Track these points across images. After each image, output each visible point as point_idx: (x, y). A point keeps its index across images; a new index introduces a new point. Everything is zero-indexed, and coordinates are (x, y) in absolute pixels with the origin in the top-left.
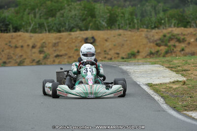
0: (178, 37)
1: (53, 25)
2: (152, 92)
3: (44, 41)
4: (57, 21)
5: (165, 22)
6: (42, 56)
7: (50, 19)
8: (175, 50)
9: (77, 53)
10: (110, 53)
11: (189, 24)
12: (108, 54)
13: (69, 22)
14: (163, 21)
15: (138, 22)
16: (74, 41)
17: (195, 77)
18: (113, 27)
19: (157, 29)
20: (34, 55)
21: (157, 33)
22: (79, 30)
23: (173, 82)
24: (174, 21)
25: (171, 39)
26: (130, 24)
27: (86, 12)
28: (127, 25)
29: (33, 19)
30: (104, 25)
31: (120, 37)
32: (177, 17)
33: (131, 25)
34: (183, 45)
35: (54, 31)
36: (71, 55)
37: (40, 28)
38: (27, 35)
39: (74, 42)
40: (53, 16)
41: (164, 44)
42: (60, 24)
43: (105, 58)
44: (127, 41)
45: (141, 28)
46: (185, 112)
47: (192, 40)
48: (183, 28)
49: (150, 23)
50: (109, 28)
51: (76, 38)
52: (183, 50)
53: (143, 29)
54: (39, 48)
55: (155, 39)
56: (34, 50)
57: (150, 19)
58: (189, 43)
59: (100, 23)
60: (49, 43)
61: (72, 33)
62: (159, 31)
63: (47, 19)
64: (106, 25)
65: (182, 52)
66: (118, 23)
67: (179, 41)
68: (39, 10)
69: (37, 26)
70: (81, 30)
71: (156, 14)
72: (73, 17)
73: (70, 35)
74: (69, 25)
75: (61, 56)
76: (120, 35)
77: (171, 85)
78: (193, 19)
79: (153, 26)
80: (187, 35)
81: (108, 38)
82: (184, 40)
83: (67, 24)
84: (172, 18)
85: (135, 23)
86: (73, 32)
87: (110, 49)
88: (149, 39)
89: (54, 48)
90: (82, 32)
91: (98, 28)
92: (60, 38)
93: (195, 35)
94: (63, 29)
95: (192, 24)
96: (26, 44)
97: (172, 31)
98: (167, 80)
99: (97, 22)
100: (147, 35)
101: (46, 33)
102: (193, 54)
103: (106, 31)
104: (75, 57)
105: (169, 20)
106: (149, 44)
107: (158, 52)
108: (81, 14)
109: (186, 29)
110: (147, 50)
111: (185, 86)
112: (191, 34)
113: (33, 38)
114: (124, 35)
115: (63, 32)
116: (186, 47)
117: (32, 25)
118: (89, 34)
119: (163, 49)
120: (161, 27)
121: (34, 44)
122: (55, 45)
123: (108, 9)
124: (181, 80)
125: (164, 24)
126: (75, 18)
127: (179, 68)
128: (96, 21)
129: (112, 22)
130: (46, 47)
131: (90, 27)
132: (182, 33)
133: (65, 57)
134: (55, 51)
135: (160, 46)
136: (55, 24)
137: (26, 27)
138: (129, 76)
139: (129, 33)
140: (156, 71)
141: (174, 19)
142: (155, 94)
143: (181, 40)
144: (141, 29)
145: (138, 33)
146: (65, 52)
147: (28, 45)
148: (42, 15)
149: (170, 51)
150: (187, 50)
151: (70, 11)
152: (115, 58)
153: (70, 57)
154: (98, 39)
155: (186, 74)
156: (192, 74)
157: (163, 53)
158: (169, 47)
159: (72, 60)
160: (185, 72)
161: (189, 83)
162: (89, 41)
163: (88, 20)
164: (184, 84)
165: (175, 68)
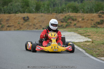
0: (73, 18)
3: (1, 18)
5: (66, 10)
6: (0, 26)
7: (5, 7)
8: (71, 25)
9: (19, 25)
12: (36, 26)
13: (15, 8)
14: (65, 9)
15: (51, 10)
16: (17, 18)
18: (38, 12)
19: (61, 13)
21: (62, 15)
23: (86, 42)
24: (70, 9)
25: (69, 19)
26: (47, 10)
27: (24, 4)
33: (48, 11)
34: (75, 22)
35: (7, 13)
36: (16, 26)
41: (65, 21)
42: (10, 9)
43: (34, 28)
44: (46, 19)
45: (53, 12)
47: (80, 20)
48: (75, 13)
49: (58, 10)
50: (36, 12)
51: (19, 17)
52: (75, 25)
55: (61, 19)
57: (58, 8)
58: (78, 21)
59: (31, 9)
60: (4, 19)
61: (17, 14)
63: (3, 7)
64: (34, 11)
65: (75, 26)
66: (41, 9)
67: (73, 20)
70: (21, 13)
71: (61, 5)
73: (15, 15)
74: (15, 10)
75: (10, 26)
76: (42, 16)
77: (85, 43)
78: (81, 9)
79: (59, 12)
80: (77, 17)
81: (36, 18)
82: (76, 20)
83: (14, 9)
85: (50, 10)
87: (37, 24)
89: (7, 22)
91: (30, 12)
92: (10, 17)
93: (81, 17)
94: (12, 12)
95: (80, 11)
97: (70, 15)
98: (82, 41)
99: (30, 9)
100: (56, 16)
101: (3, 14)
102: (80, 27)
103: (35, 14)
104: (18, 27)
105: (68, 9)
107: (62, 25)
108: (21, 5)
109: (77, 14)
111: (94, 44)
112: (80, 17)
114: (44, 16)
115: (12, 13)
116: (77, 23)
118: (25, 15)
119: (65, 24)
120: (64, 13)
122: (7, 20)
123: (36, 2)
124: (89, 40)
126: (18, 6)
127: (85, 34)
129: (38, 9)
130: (2, 21)
131: (26, 11)
133: (13, 27)
134: (7, 23)
135: (63, 22)
136: (7, 9)
139: (47, 15)
140: (73, 35)
142: (78, 47)
145: (52, 15)
146: (13, 24)
149: (68, 25)
150: (77, 25)
152: (39, 28)
153: (15, 27)
154: (30, 18)
155: (90, 38)
156: (93, 37)
157: (65, 26)
158: (68, 23)
159: (16, 29)
160: (89, 37)
161: (95, 42)
162: (25, 19)
163: (25, 8)
164: (93, 42)
165: (83, 34)
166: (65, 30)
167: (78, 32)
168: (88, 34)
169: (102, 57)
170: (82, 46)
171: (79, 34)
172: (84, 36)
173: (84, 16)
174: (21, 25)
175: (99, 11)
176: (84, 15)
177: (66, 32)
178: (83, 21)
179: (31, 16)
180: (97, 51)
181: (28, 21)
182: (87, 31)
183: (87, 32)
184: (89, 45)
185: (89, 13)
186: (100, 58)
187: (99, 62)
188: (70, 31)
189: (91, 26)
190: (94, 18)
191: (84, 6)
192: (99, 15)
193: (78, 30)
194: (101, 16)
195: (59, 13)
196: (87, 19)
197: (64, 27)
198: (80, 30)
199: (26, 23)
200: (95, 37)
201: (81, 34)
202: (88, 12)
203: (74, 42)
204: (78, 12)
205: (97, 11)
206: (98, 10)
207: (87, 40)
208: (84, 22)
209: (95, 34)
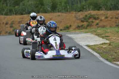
0: (95, 16)
1: (18, 10)
2: (91, 50)
3: (13, 20)
4: (20, 8)
5: (86, 7)
6: (12, 29)
7: (16, 7)
8: (93, 24)
11: (101, 8)
13: (28, 8)
14: (85, 7)
15: (70, 8)
17: (114, 40)
18: (55, 11)
19: (81, 12)
20: (7, 29)
21: (81, 14)
23: (102, 44)
24: (91, 7)
25: (90, 18)
27: (38, 2)
28: (63, 9)
29: (6, 7)
30: (49, 10)
31: (59, 17)
32: (93, 4)
33: (66, 10)
34: (97, 21)
35: (19, 14)
37: (10, 12)
38: (3, 17)
40: (18, 5)
41: (86, 21)
42: (22, 10)
44: (63, 19)
45: (72, 11)
46: (115, 62)
47: (103, 18)
48: (97, 11)
49: (77, 8)
50: (52, 12)
52: (97, 24)
54: (10, 24)
55: (81, 18)
56: (7, 26)
57: (77, 6)
58: (101, 20)
59: (47, 8)
60: (16, 21)
62: (83, 13)
63: (14, 7)
64: (50, 10)
66: (57, 8)
67: (95, 19)
68: (9, 1)
69: (9, 11)
71: (80, 3)
72: (30, 5)
73: (28, 16)
74: (28, 10)
76: (59, 16)
77: (102, 46)
78: (103, 5)
79: (79, 10)
81: (52, 18)
82: (98, 18)
83: (27, 9)
84: (90, 5)
85: (68, 9)
88: (77, 18)
89: (19, 25)
91: (45, 12)
92: (23, 18)
93: (104, 15)
94: (25, 13)
95: (103, 8)
96: (2, 22)
97: (91, 13)
99: (45, 8)
100: (75, 15)
101: (14, 15)
103: (50, 14)
105: (88, 6)
106: (77, 21)
107: (82, 26)
108: (35, 4)
109: (99, 11)
110: (76, 25)
112: (102, 14)
113: (6, 19)
114: (62, 15)
115: (24, 14)
116: (99, 22)
117: (5, 11)
119: (85, 24)
120: (84, 11)
121: (7, 22)
122: (20, 22)
124: (107, 42)
125: (86, 9)
127: (103, 35)
128: (44, 7)
129: (54, 8)
130: (14, 24)
131: (40, 11)
132: (97, 14)
135: (83, 22)
136: (19, 10)
137: (2, 12)
138: (74, 40)
139: (65, 14)
142: (93, 51)
143: (96, 18)
144: (72, 12)
145: (70, 14)
147: (3, 23)
148: (11, 4)
149: (89, 25)
150: (100, 24)
151: (28, 1)
155: (108, 39)
156: (112, 38)
160: (107, 38)
161: (113, 44)
163: (39, 7)
164: (110, 45)
165: (100, 35)
167: (96, 33)
168: (107, 35)
169: (118, 61)
170: (97, 49)
172: (101, 37)
173: (107, 14)
176: (107, 12)
177: (82, 33)
178: (107, 19)
180: (113, 55)
183: (106, 32)
184: (105, 48)
185: (113, 10)
187: (113, 67)
188: (87, 32)
189: (115, 24)
191: (107, 2)
193: (96, 31)
196: (111, 17)
197: (85, 27)
198: (100, 31)
200: (115, 38)
201: (98, 35)
202: (112, 8)
203: (89, 45)
204: (101, 10)
207: (104, 42)
208: (108, 20)
209: (115, 34)
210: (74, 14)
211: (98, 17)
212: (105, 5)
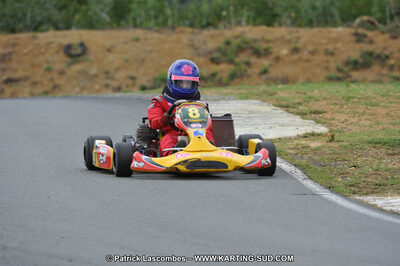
0: (256, 46)
4: (8, 9)
5: (228, 14)
8: (250, 71)
9: (50, 76)
10: (117, 76)
11: (277, 19)
12: (113, 78)
13: (32, 11)
14: (224, 13)
15: (173, 14)
16: (43, 50)
18: (123, 23)
19: (211, 28)
21: (212, 36)
22: (52, 28)
23: (305, 136)
24: (246, 13)
25: (240, 49)
26: (156, 17)
28: (150, 19)
30: (105, 20)
31: (138, 44)
32: (252, 4)
33: (160, 20)
34: (265, 62)
35: (3, 29)
36: (38, 79)
39: (43, 54)
41: (227, 59)
42: (13, 17)
43: (107, 86)
44: (151, 51)
45: (179, 25)
46: (357, 197)
47: (285, 52)
48: (264, 28)
49: (199, 15)
50: (115, 25)
51: (48, 44)
52: (265, 72)
53: (184, 29)
55: (210, 49)
57: (198, 8)
58: (278, 59)
59: (96, 14)
61: (40, 35)
62: (217, 32)
64: (108, 19)
65: (264, 77)
66: (132, 14)
67: (257, 53)
70: (57, 28)
73: (35, 38)
74: (32, 17)
75: (16, 81)
76: (137, 40)
77: (304, 142)
78: (286, 9)
79: (204, 23)
80: (273, 41)
81: (113, 46)
82: (267, 53)
83: (29, 15)
84: (243, 6)
85: (168, 17)
86: (42, 31)
87: (118, 69)
88: (196, 49)
89: (2, 65)
90: (59, 33)
91: (91, 24)
92: (14, 45)
93: (289, 41)
94: (21, 26)
95: (284, 19)
97: (243, 32)
98: (291, 132)
99: (90, 13)
100: (192, 40)
102: (285, 81)
103: (107, 33)
104: (45, 82)
105: (236, 11)
106: (197, 59)
107: (214, 75)
109: (270, 29)
111: (336, 145)
112: (283, 41)
114: (146, 39)
115: (21, 31)
116: (271, 65)
118: (73, 36)
119: (225, 69)
120: (221, 25)
122: (4, 58)
124: (319, 132)
125: (227, 19)
127: (301, 108)
128: (88, 10)
129: (120, 15)
131: (75, 22)
132: (263, 38)
133: (26, 84)
134: (4, 70)
135: (218, 63)
136: (4, 15)
139: (156, 35)
140: (258, 112)
141: (246, 8)
143: (262, 51)
144: (180, 29)
145: (174, 37)
146: (27, 73)
149: (238, 75)
150: (274, 73)
152: (127, 86)
153: (35, 84)
154: (92, 48)
155: (323, 120)
156: (334, 119)
157: (225, 76)
158: (237, 64)
159: (39, 90)
160: (317, 116)
161: (341, 138)
162: (74, 52)
163: (71, 8)
164: (332, 139)
165: (293, 108)
166: (227, 94)
167: (277, 100)
168: (315, 107)
169: (367, 194)
170: (292, 152)
171: (281, 106)
172: (298, 114)
173: (298, 38)
174: (56, 76)
175: (355, 17)
176: (297, 32)
177: (229, 100)
178: (296, 57)
179: (96, 39)
180: (348, 173)
181: (83, 58)
182: (309, 94)
183: (310, 97)
184: (317, 149)
185: (318, 26)
186: (361, 198)
187: (356, 212)
188: (247, 97)
189: (325, 74)
190: (339, 45)
192: (356, 34)
193: (274, 94)
194: (365, 36)
195: (203, 27)
196: (311, 48)
197: (224, 80)
198: (284, 92)
199: (77, 67)
200: (342, 117)
201: (287, 107)
202: (314, 20)
204: (276, 24)
205: (347, 18)
206: (354, 12)
207: (309, 130)
208: (300, 59)
209: (343, 106)
210: (186, 35)
211: (269, 48)
212: (293, 7)
